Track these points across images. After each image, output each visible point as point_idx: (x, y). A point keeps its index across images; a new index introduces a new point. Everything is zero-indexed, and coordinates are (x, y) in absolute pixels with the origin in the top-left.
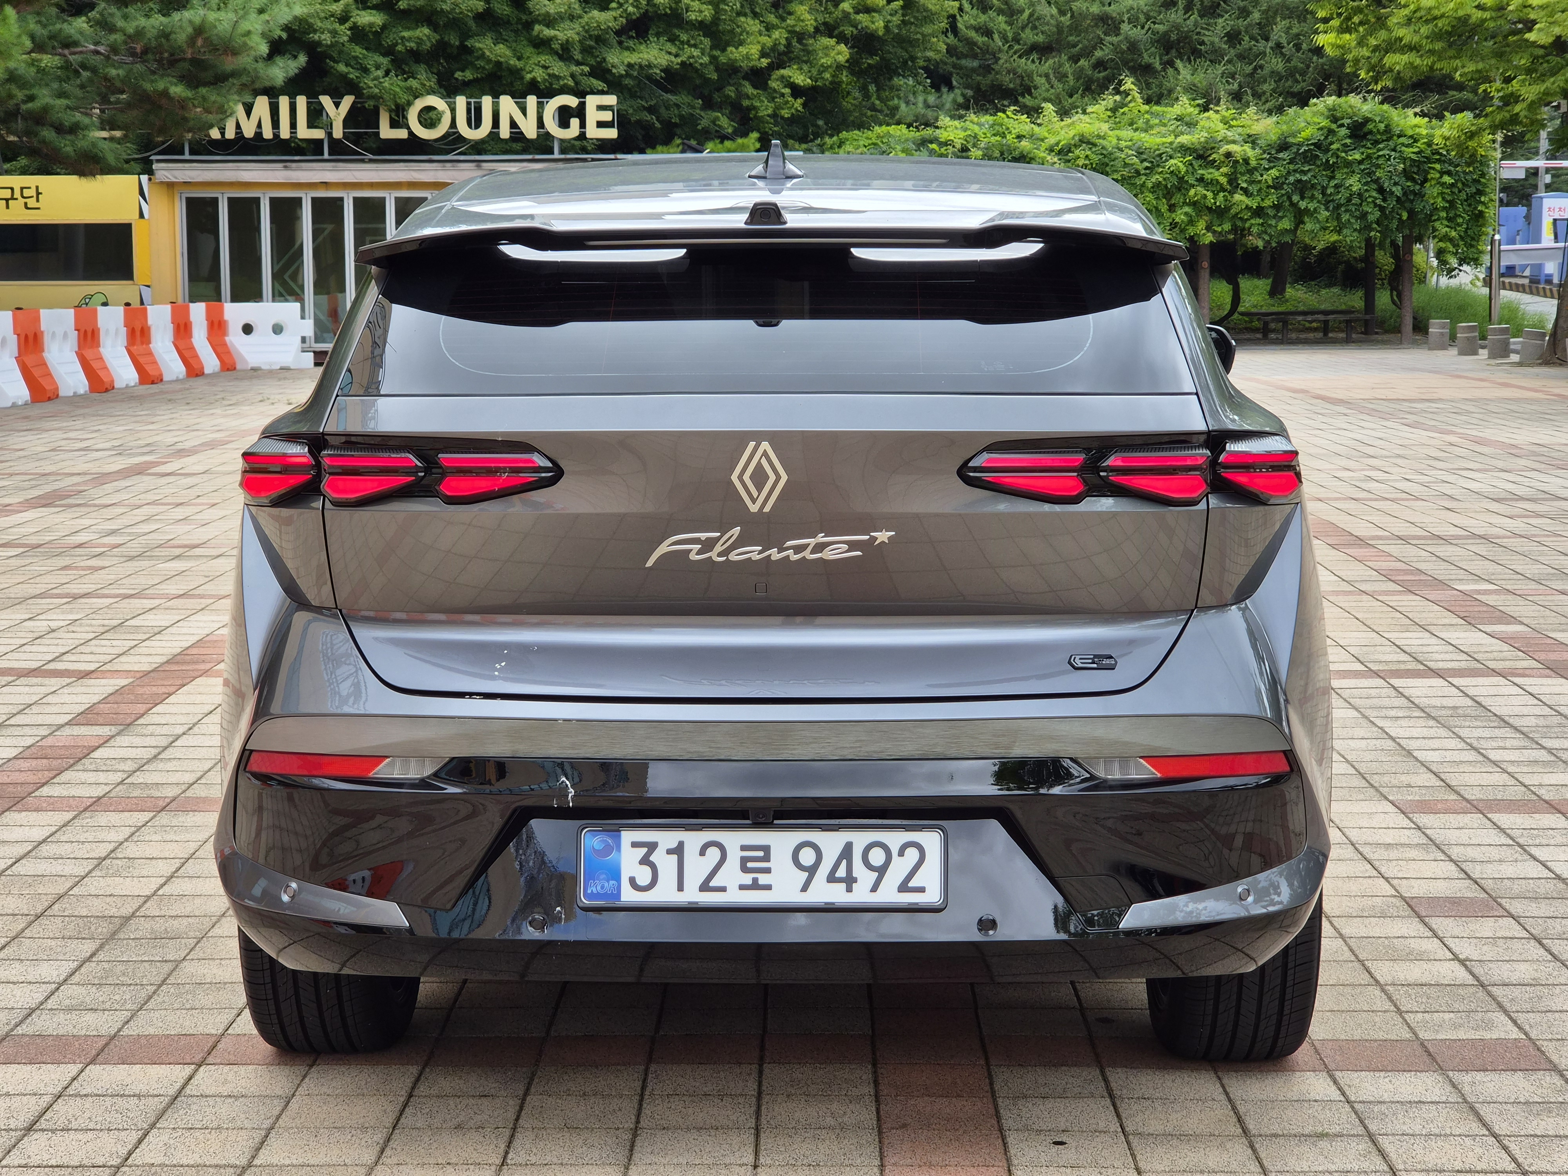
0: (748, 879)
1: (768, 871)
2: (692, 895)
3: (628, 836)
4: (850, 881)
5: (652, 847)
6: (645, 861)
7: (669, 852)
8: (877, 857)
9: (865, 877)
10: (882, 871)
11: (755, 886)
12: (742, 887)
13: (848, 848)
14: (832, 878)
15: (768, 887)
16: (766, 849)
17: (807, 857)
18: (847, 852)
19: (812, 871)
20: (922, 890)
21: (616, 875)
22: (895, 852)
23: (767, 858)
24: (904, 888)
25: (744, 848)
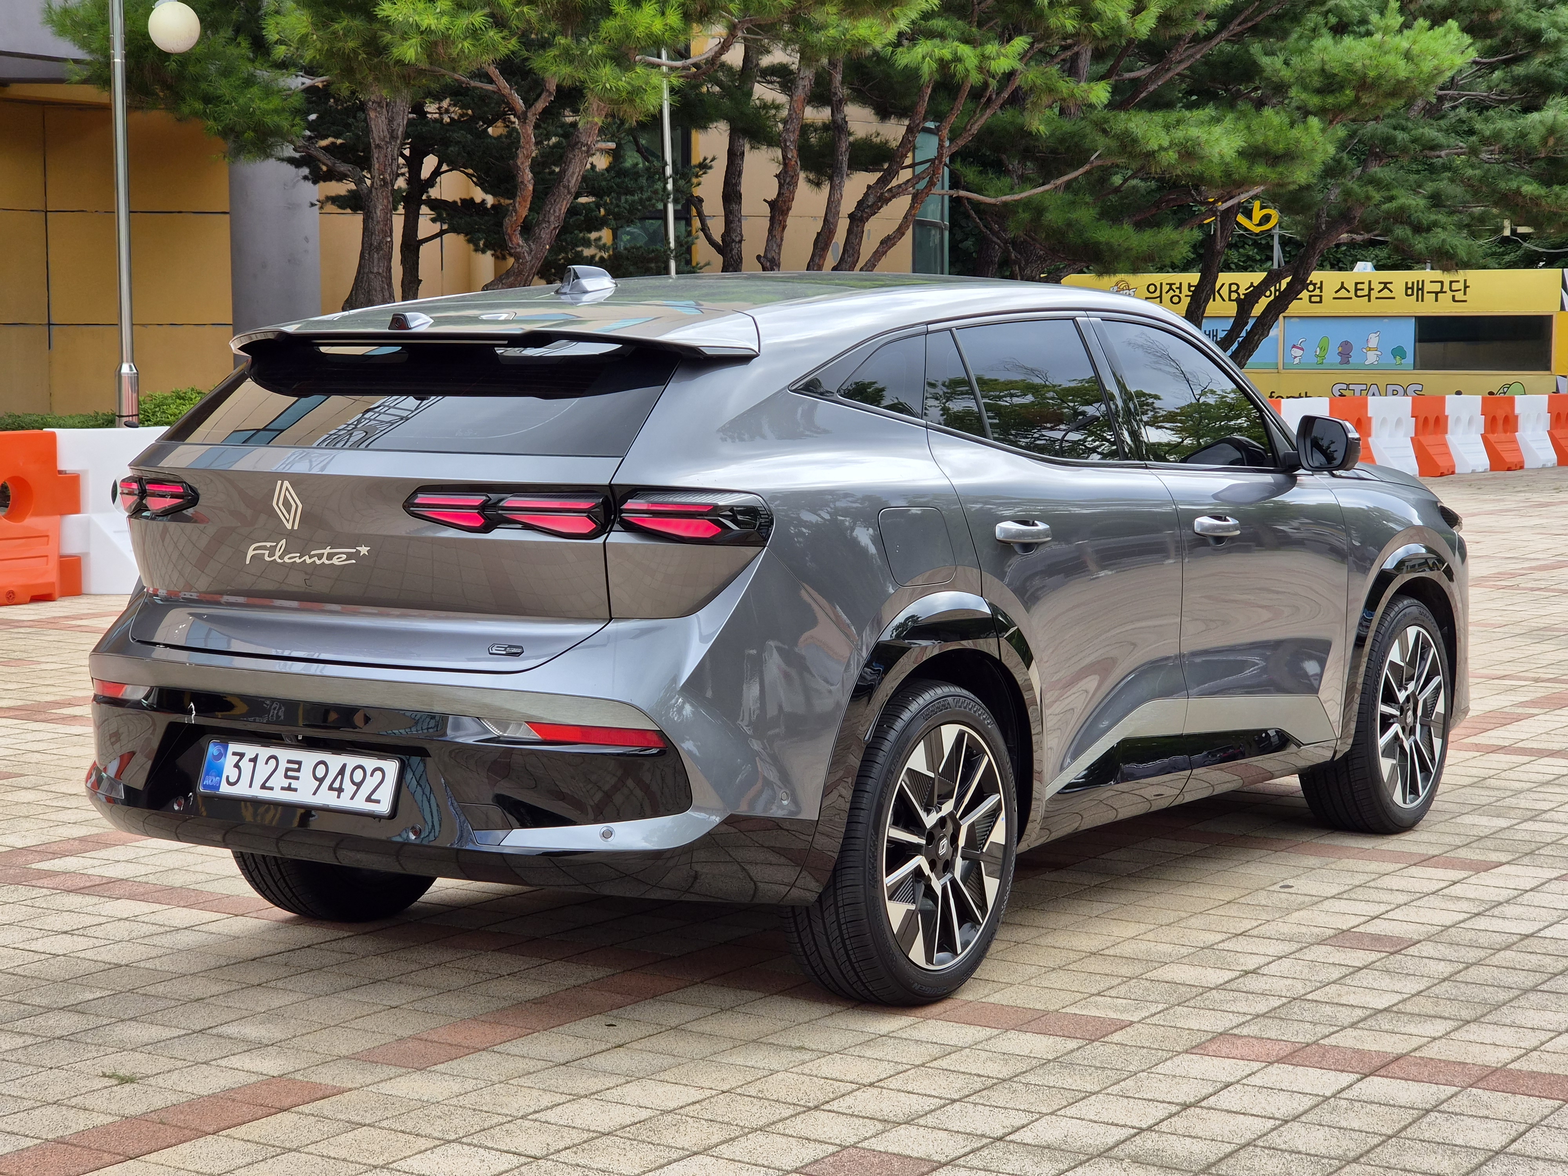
0: (286, 783)
1: (297, 778)
2: (256, 792)
3: (233, 747)
4: (340, 790)
5: (242, 755)
6: (237, 766)
7: (250, 760)
8: (358, 776)
9: (349, 788)
10: (359, 785)
11: (289, 788)
12: (283, 789)
13: (344, 766)
14: (331, 788)
15: (295, 790)
16: (299, 763)
17: (320, 773)
18: (342, 772)
19: (321, 781)
20: (378, 802)
21: (220, 775)
22: (369, 773)
23: (298, 770)
24: (369, 799)
25: (289, 762)
